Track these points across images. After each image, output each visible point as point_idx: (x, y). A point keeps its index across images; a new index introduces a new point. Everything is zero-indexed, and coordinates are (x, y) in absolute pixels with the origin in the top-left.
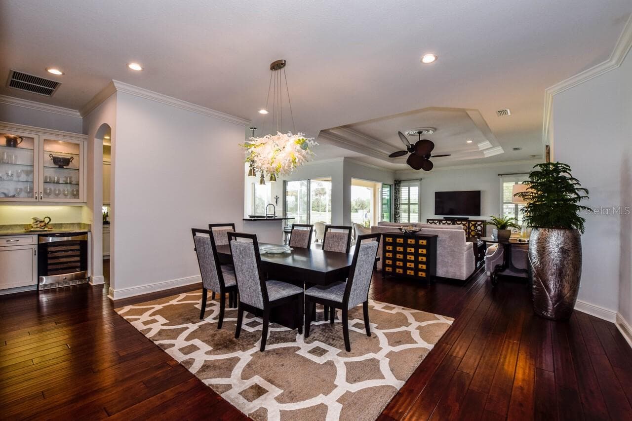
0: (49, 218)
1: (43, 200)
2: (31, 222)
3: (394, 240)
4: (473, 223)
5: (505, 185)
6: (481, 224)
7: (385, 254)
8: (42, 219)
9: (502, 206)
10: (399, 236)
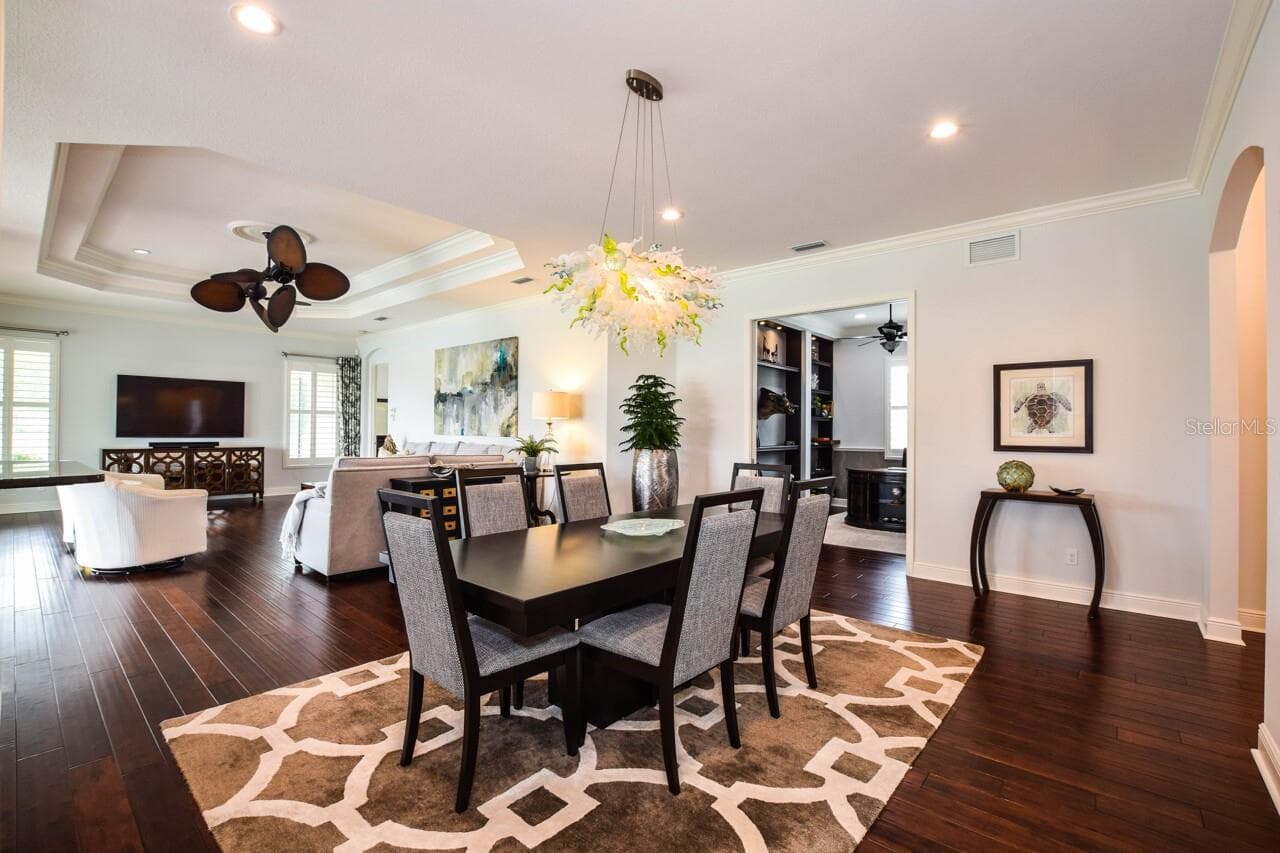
4: (238, 453)
5: (295, 375)
6: (258, 455)
9: (288, 416)
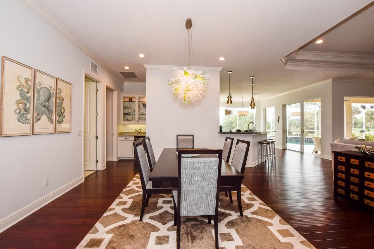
0: (141, 130)
1: (138, 122)
2: (135, 131)
3: (348, 160)
7: (337, 175)
8: (138, 130)
10: (355, 157)
